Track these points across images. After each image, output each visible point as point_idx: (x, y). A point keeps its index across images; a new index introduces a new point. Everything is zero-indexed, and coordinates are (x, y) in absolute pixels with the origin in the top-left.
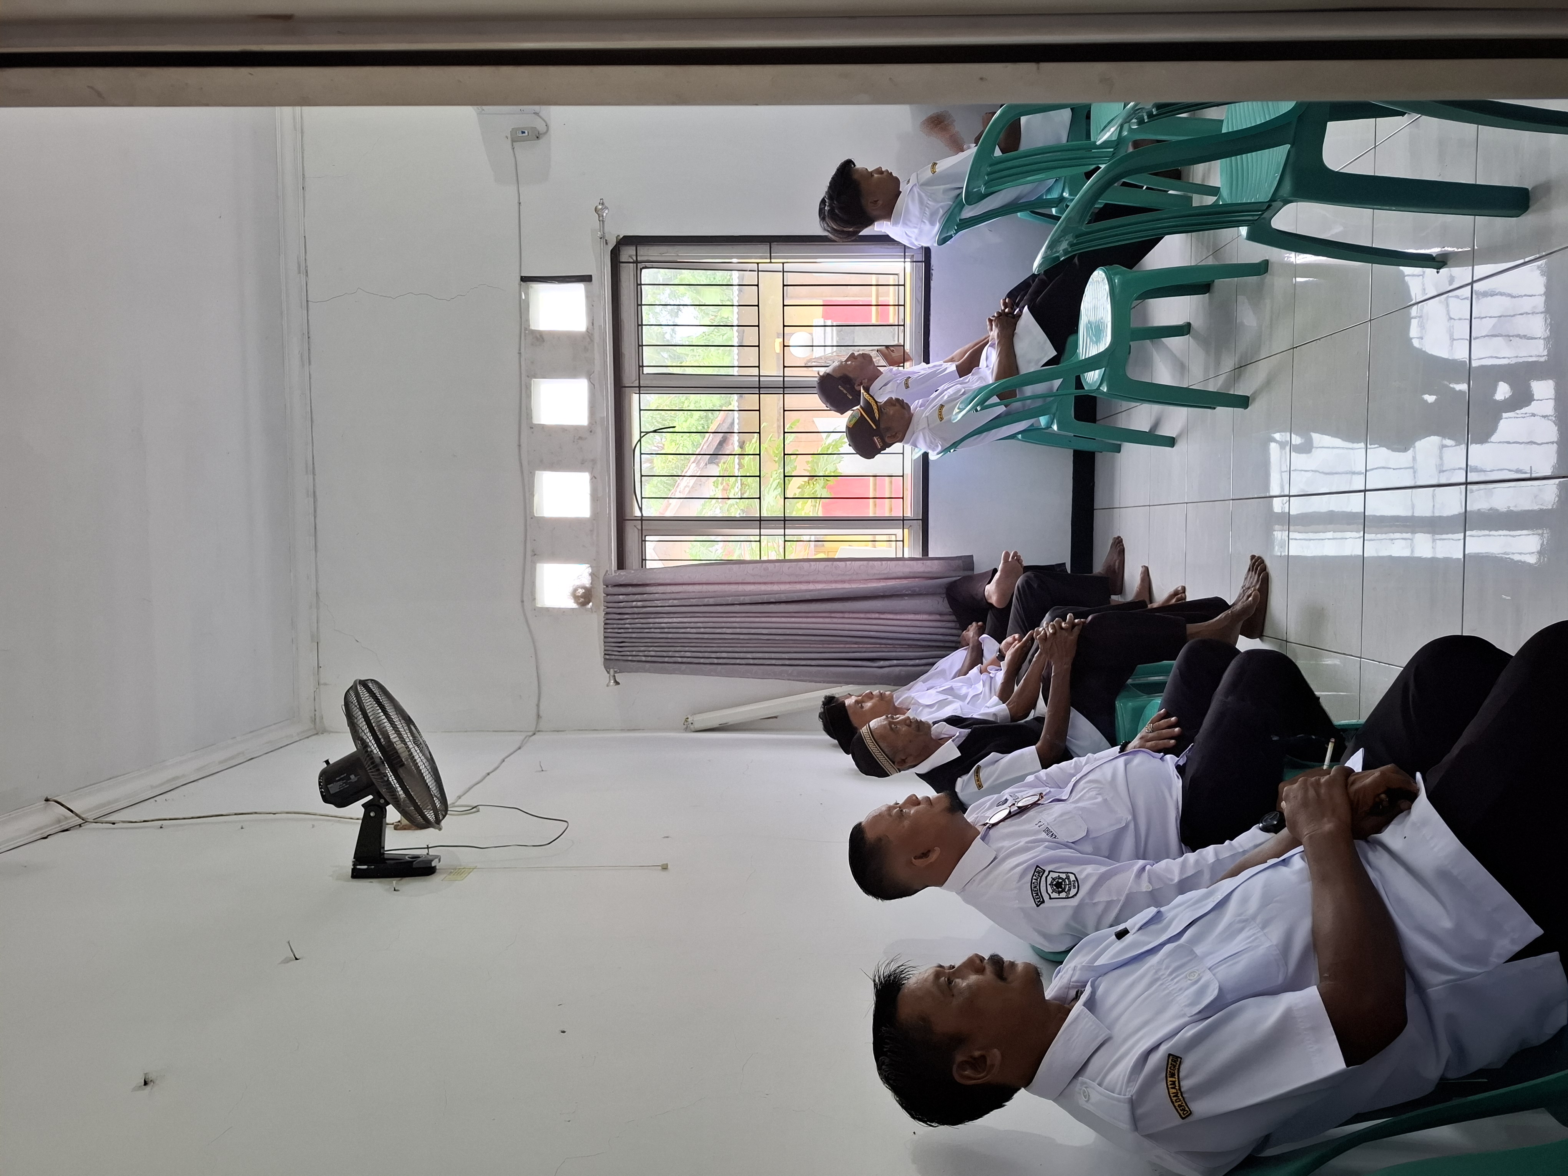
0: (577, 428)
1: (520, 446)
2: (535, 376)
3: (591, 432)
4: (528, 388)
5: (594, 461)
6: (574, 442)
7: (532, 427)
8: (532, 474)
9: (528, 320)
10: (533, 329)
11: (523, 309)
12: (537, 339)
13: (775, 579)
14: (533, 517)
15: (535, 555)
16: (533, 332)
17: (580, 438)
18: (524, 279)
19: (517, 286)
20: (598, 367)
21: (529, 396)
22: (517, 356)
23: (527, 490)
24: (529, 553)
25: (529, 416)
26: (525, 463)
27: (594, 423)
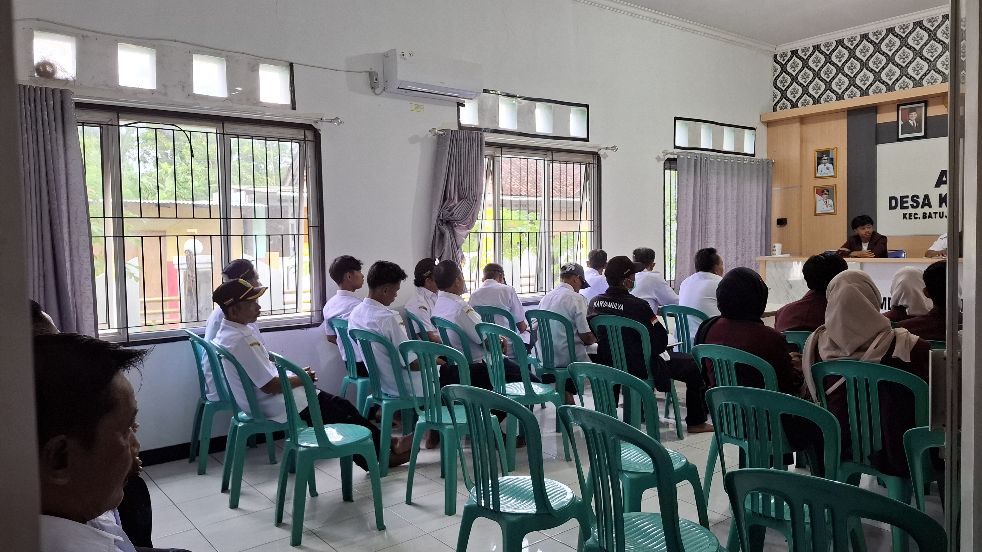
0: (191, 85)
1: (175, 41)
2: (227, 61)
3: (189, 95)
4: (219, 55)
5: (166, 94)
6: (181, 82)
7: (190, 53)
8: (152, 46)
9: (265, 63)
10: (260, 66)
11: (273, 61)
12: (253, 67)
13: (73, 230)
14: (117, 41)
15: (84, 37)
16: (258, 65)
17: (183, 87)
18: (291, 65)
19: (287, 60)
20: (236, 106)
21: (213, 54)
22: (241, 51)
23: (140, 40)
24: (86, 33)
25: (198, 52)
26: (162, 43)
27: (195, 98)
